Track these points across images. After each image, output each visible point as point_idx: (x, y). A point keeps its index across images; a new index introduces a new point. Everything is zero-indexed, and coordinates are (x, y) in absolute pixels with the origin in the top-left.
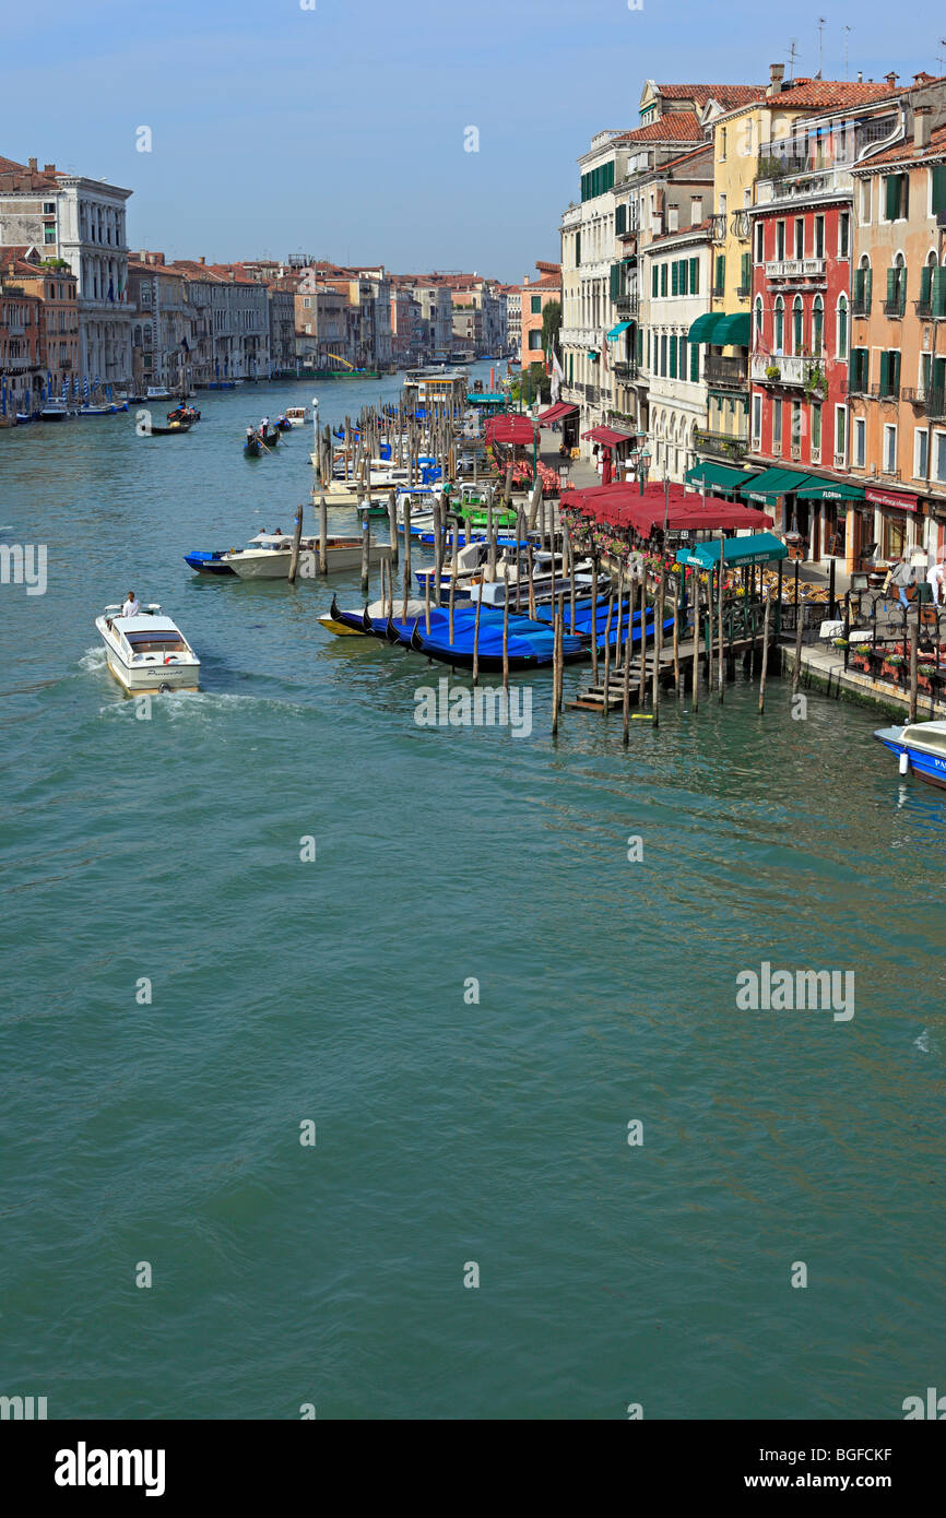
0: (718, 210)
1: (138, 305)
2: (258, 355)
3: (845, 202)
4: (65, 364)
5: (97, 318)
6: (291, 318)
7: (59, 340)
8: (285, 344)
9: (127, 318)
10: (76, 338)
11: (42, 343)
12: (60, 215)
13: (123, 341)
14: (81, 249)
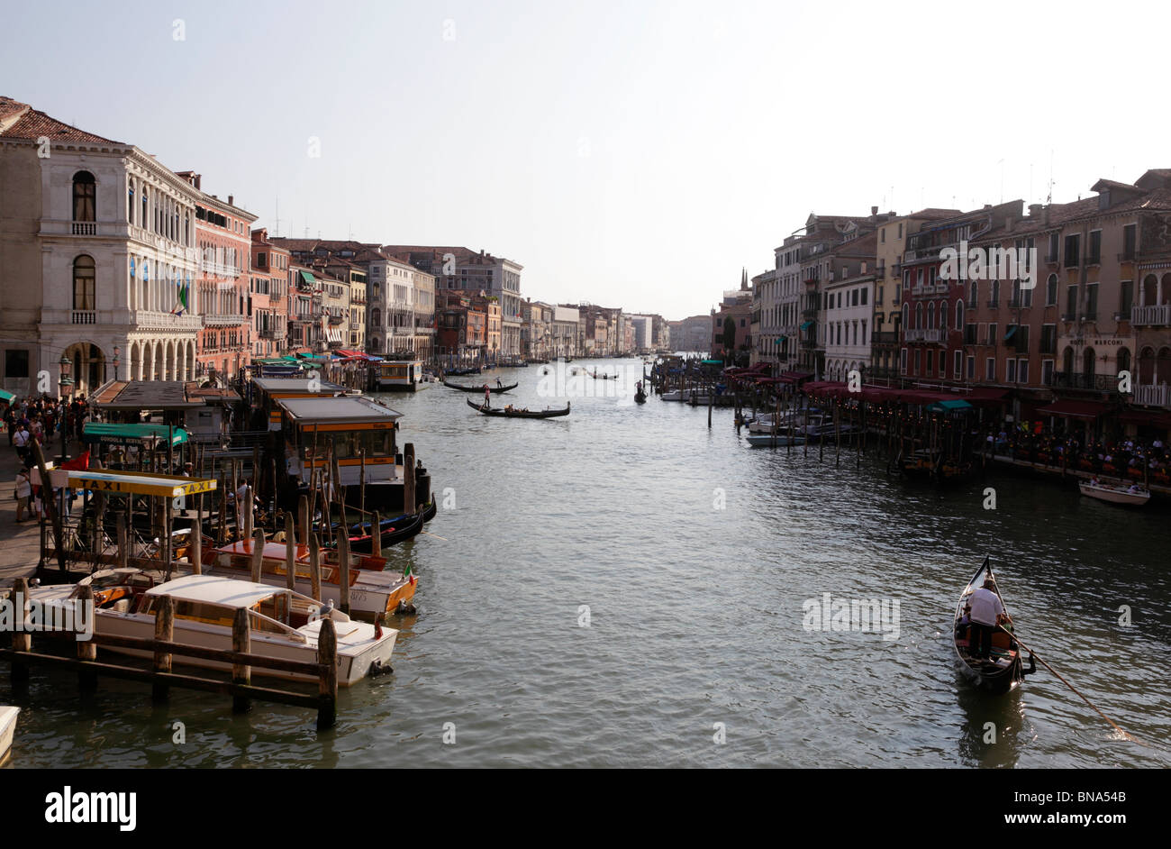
1: (525, 320)
4: (494, 345)
5: (508, 324)
6: (585, 330)
7: (493, 333)
8: (581, 342)
9: (519, 326)
10: (499, 333)
11: (486, 334)
12: (494, 276)
13: (517, 337)
14: (503, 292)
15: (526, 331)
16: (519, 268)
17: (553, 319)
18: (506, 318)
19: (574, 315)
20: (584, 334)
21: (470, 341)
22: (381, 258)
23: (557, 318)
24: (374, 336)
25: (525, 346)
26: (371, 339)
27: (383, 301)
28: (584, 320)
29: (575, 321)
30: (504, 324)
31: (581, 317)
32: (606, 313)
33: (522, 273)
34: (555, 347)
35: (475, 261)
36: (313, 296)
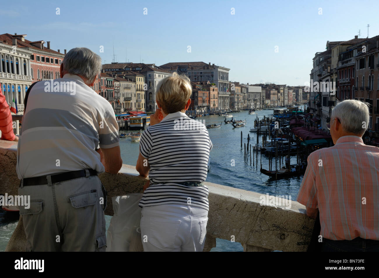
0: (332, 69)
1: (231, 93)
2: (257, 103)
3: (353, 65)
4: (214, 105)
5: (221, 95)
6: (265, 96)
7: (213, 100)
8: (263, 101)
9: (228, 96)
10: (217, 100)
11: (209, 101)
12: (214, 74)
13: (228, 101)
14: (219, 81)
15: (233, 98)
16: (228, 70)
17: (247, 92)
18: (220, 93)
19: (259, 89)
20: (265, 98)
21: (200, 104)
22: (152, 70)
23: (249, 91)
24: (150, 104)
25: (232, 105)
26: (148, 106)
27: (153, 89)
28: (264, 91)
29: (260, 92)
30: (219, 95)
31: (262, 90)
32: (277, 88)
33: (229, 72)
34: (249, 104)
35: (206, 68)
36: (115, 89)
